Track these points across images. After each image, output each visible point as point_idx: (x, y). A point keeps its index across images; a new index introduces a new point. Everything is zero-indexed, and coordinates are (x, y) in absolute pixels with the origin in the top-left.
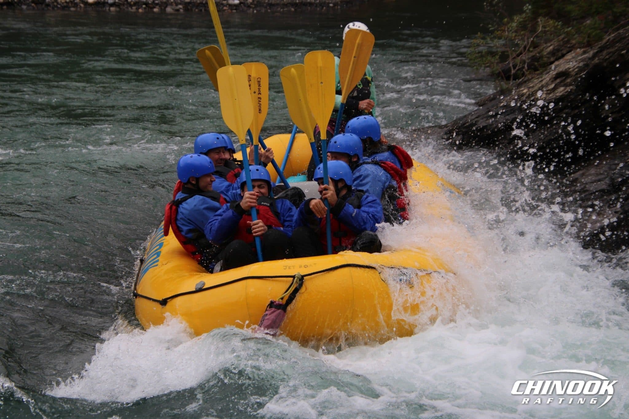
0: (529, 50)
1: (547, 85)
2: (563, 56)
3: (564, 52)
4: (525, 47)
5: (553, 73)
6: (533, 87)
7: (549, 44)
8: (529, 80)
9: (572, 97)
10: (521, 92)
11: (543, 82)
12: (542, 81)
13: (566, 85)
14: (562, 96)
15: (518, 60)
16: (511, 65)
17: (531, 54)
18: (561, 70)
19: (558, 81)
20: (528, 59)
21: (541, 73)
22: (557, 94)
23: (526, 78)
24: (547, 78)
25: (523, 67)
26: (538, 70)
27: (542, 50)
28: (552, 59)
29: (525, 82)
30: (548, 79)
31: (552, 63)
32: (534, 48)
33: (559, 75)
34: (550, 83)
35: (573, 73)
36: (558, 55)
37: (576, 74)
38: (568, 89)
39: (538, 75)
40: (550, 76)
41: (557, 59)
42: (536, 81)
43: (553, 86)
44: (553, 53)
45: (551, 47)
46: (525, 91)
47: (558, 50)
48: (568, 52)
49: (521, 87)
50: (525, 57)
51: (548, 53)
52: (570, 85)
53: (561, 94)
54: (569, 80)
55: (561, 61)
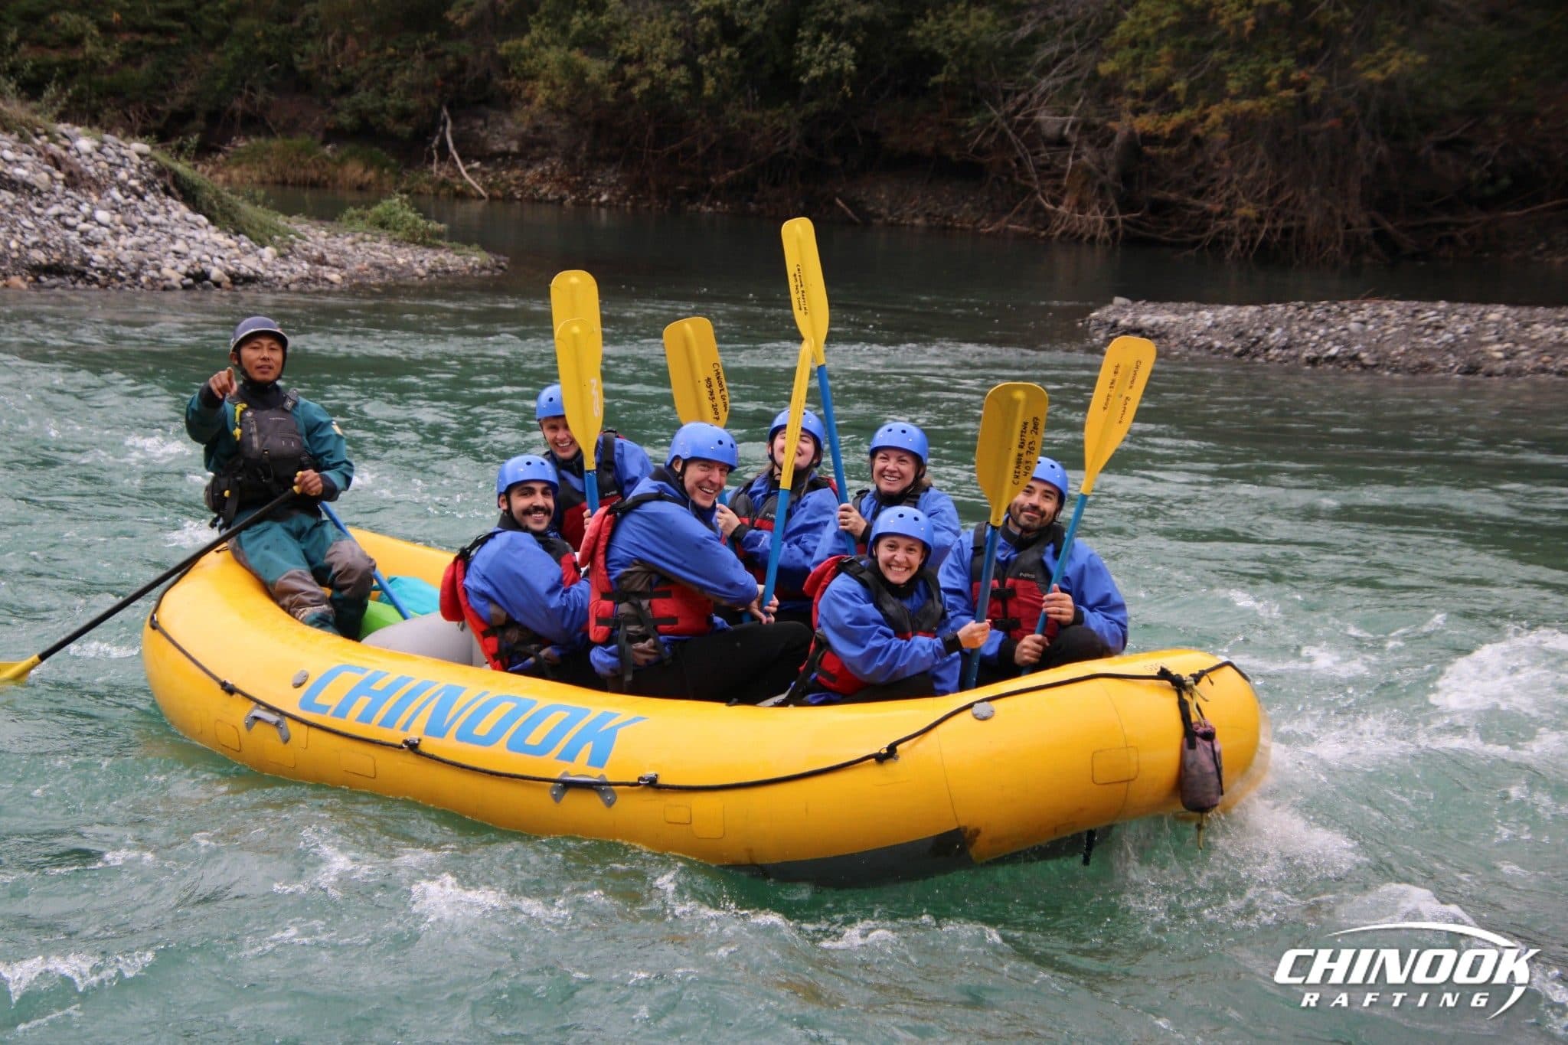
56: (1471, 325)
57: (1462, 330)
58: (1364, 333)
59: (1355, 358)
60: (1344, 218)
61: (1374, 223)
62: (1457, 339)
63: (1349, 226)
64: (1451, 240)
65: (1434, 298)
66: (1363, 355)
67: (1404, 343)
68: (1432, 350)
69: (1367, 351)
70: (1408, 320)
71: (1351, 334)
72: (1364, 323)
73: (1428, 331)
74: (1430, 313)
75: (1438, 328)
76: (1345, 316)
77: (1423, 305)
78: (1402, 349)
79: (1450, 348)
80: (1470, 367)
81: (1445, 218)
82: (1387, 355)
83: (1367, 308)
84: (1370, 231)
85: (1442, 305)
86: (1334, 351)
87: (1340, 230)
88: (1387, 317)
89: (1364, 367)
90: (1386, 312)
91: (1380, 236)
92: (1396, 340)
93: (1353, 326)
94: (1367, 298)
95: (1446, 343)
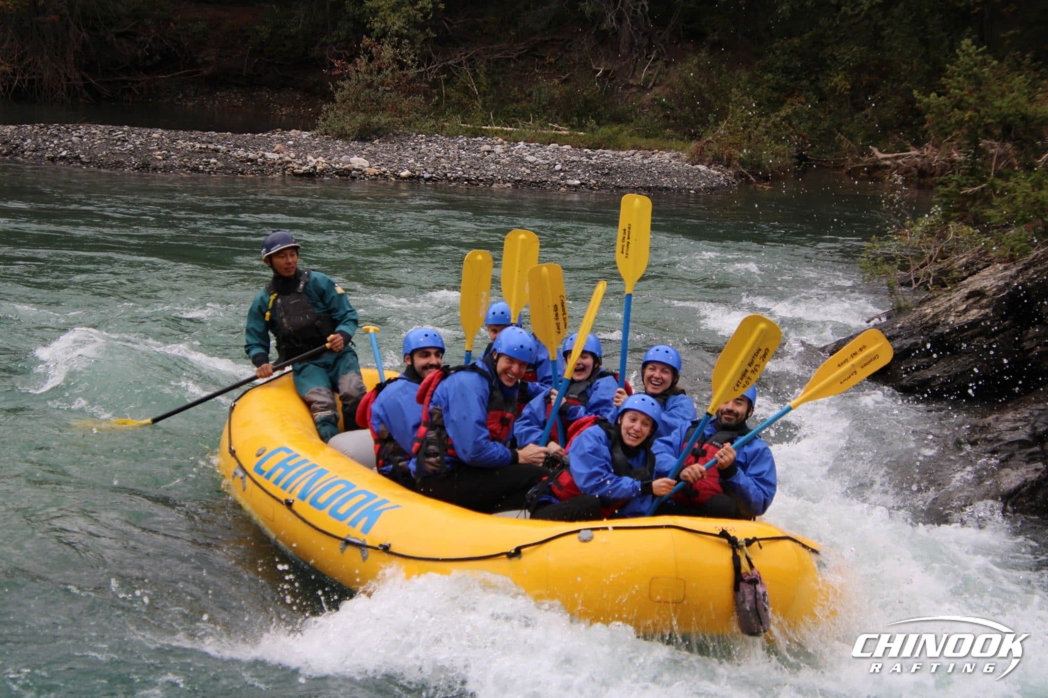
0: (936, 261)
1: (957, 304)
2: (979, 270)
3: (980, 266)
4: (931, 257)
5: (965, 291)
6: (939, 306)
7: (961, 256)
8: (934, 298)
10: (923, 312)
11: (952, 302)
12: (950, 300)
13: (981, 308)
14: (974, 320)
15: (922, 272)
16: (912, 278)
17: (939, 266)
18: (974, 288)
19: (971, 301)
20: (935, 271)
21: (950, 291)
22: (970, 318)
23: (931, 295)
24: (957, 296)
25: (928, 282)
26: (946, 286)
27: (953, 263)
28: (965, 274)
29: (929, 300)
30: (958, 298)
31: (964, 278)
32: (943, 258)
33: (972, 294)
34: (960, 302)
35: (990, 293)
36: (971, 269)
37: (994, 294)
38: (983, 312)
39: (946, 292)
40: (961, 294)
41: (971, 275)
42: (942, 299)
43: (964, 307)
44: (967, 266)
45: (964, 260)
46: (928, 311)
47: (973, 264)
48: (985, 267)
50: (931, 269)
51: (960, 267)
52: (987, 307)
53: (973, 318)
54: (984, 301)
55: (976, 277)
56: (143, 140)
57: (138, 143)
58: (82, 143)
59: (77, 158)
60: (65, 75)
61: (84, 79)
62: (135, 147)
63: (69, 80)
64: (130, 90)
65: (122, 125)
66: (82, 156)
67: (105, 150)
68: (122, 154)
69: (84, 154)
70: (107, 136)
71: (73, 143)
72: (81, 137)
73: (119, 143)
74: (119, 134)
75: (123, 141)
76: (69, 133)
77: (115, 128)
78: (104, 153)
79: (132, 153)
80: (144, 164)
81: (125, 77)
82: (96, 156)
83: (83, 129)
84: (82, 83)
85: (126, 128)
86: (64, 153)
87: (64, 81)
88: (95, 134)
89: (83, 163)
90: (94, 131)
91: (88, 86)
92: (100, 147)
93: (74, 139)
94: (82, 123)
95: (130, 150)
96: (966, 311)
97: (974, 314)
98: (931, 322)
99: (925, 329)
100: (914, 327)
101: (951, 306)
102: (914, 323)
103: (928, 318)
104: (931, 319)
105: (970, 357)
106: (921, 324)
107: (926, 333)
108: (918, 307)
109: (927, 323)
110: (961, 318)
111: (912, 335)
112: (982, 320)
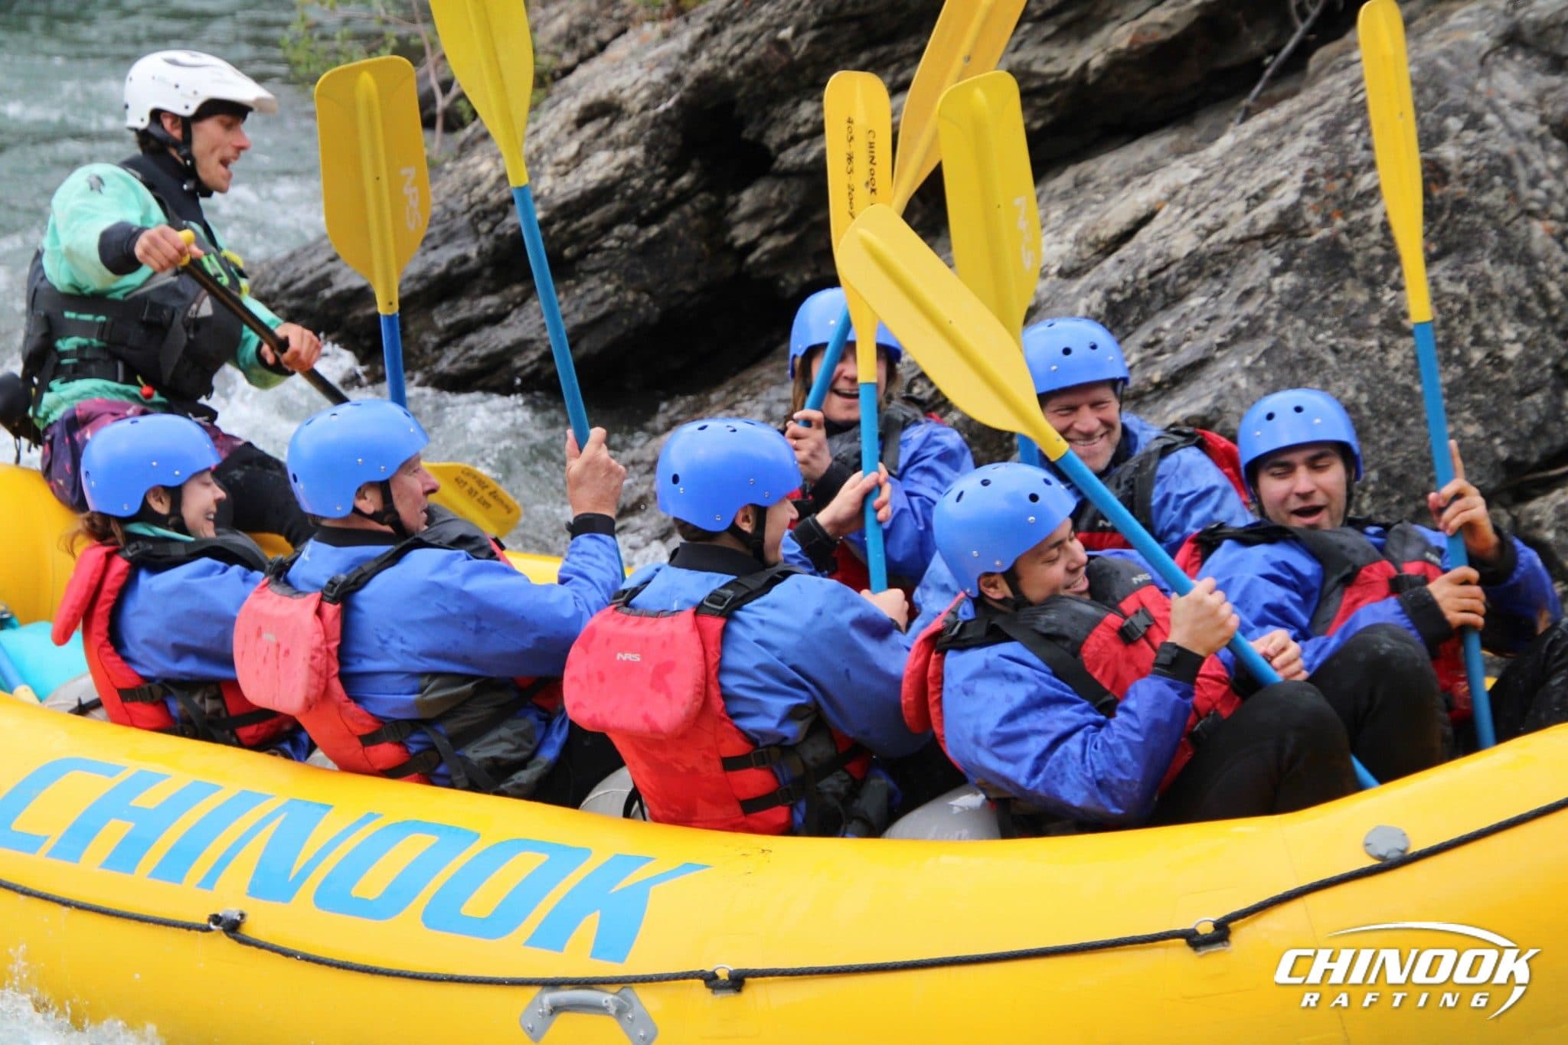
1: (555, 143)
2: (603, 44)
3: (605, 35)
5: (572, 107)
9: (637, 183)
10: (472, 173)
11: (542, 138)
12: (536, 132)
13: (615, 146)
14: (603, 180)
18: (593, 94)
19: (589, 130)
22: (593, 176)
28: (568, 59)
30: (555, 126)
31: (568, 71)
33: (590, 114)
34: (563, 137)
35: (635, 106)
36: (585, 44)
37: (645, 108)
38: (623, 156)
40: (562, 117)
41: (584, 61)
43: (572, 148)
44: (569, 39)
47: (585, 30)
48: (617, 35)
49: (470, 155)
52: (631, 143)
53: (600, 176)
54: (622, 129)
55: (598, 64)
96: (579, 158)
97: (601, 166)
98: (494, 198)
99: (484, 215)
100: (453, 214)
101: (539, 150)
102: (452, 204)
103: (485, 186)
104: (492, 189)
105: (605, 281)
106: (471, 206)
107: (484, 227)
108: (458, 158)
109: (484, 200)
110: (570, 179)
111: (449, 237)
112: (624, 178)
